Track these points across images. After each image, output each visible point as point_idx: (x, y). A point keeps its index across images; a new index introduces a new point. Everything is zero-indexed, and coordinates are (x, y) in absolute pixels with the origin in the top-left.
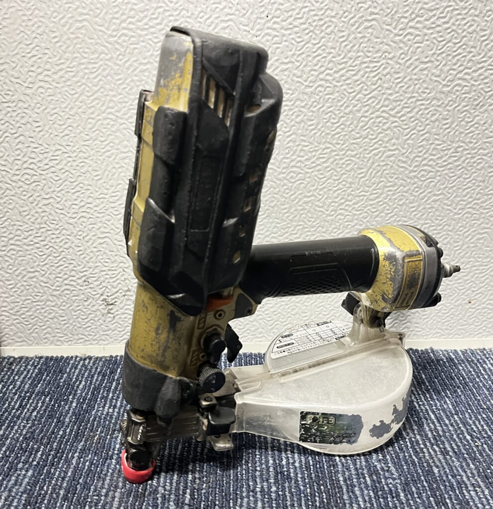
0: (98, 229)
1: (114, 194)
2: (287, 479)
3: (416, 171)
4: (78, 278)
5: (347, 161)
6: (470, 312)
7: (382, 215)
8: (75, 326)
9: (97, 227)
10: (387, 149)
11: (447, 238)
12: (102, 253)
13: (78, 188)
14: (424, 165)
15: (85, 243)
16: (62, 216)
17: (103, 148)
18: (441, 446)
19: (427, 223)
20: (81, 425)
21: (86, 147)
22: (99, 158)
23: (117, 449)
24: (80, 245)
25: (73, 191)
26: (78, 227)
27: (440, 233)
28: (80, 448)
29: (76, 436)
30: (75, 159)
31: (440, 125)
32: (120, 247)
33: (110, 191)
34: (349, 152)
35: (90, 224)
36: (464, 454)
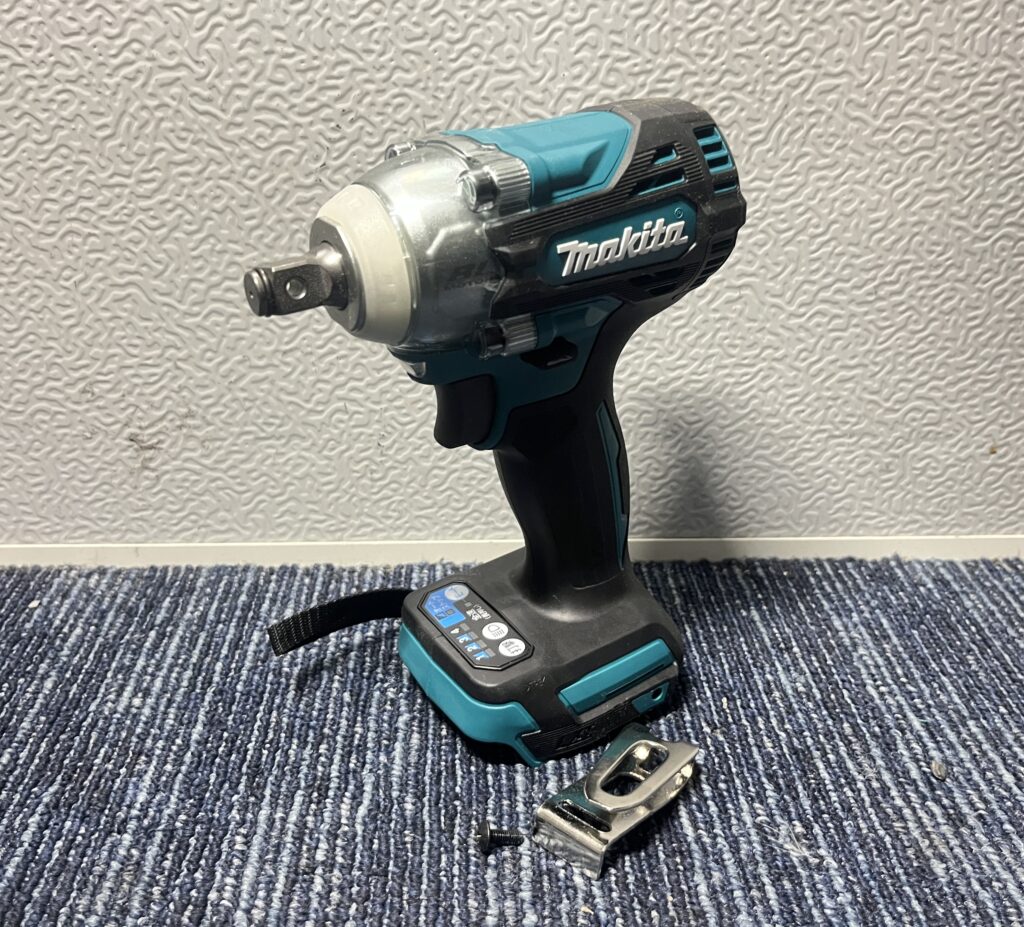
0: (111, 264)
1: (146, 176)
2: (566, 891)
3: (888, 130)
4: (68, 385)
5: (723, 99)
6: (992, 474)
7: (800, 238)
8: (65, 497)
9: (109, 258)
10: (822, 71)
11: (950, 298)
12: (122, 322)
13: (55, 159)
14: (910, 115)
15: (79, 298)
16: (19, 229)
17: (115, 56)
18: (945, 801)
19: (908, 262)
20: (57, 741)
21: (73, 53)
22: (106, 80)
23: (138, 806)
24: (68, 302)
25: (45, 165)
26: (63, 258)
27: (936, 286)
28: (46, 800)
29: (40, 770)
30: (46, 82)
31: (956, 11)
32: (165, 309)
33: (136, 170)
34: (727, 78)
35: (90, 252)
36: (1002, 824)
